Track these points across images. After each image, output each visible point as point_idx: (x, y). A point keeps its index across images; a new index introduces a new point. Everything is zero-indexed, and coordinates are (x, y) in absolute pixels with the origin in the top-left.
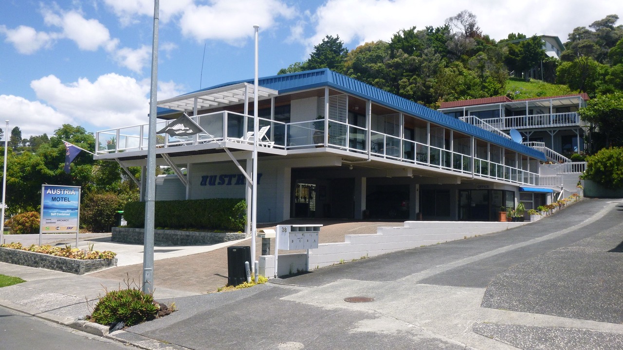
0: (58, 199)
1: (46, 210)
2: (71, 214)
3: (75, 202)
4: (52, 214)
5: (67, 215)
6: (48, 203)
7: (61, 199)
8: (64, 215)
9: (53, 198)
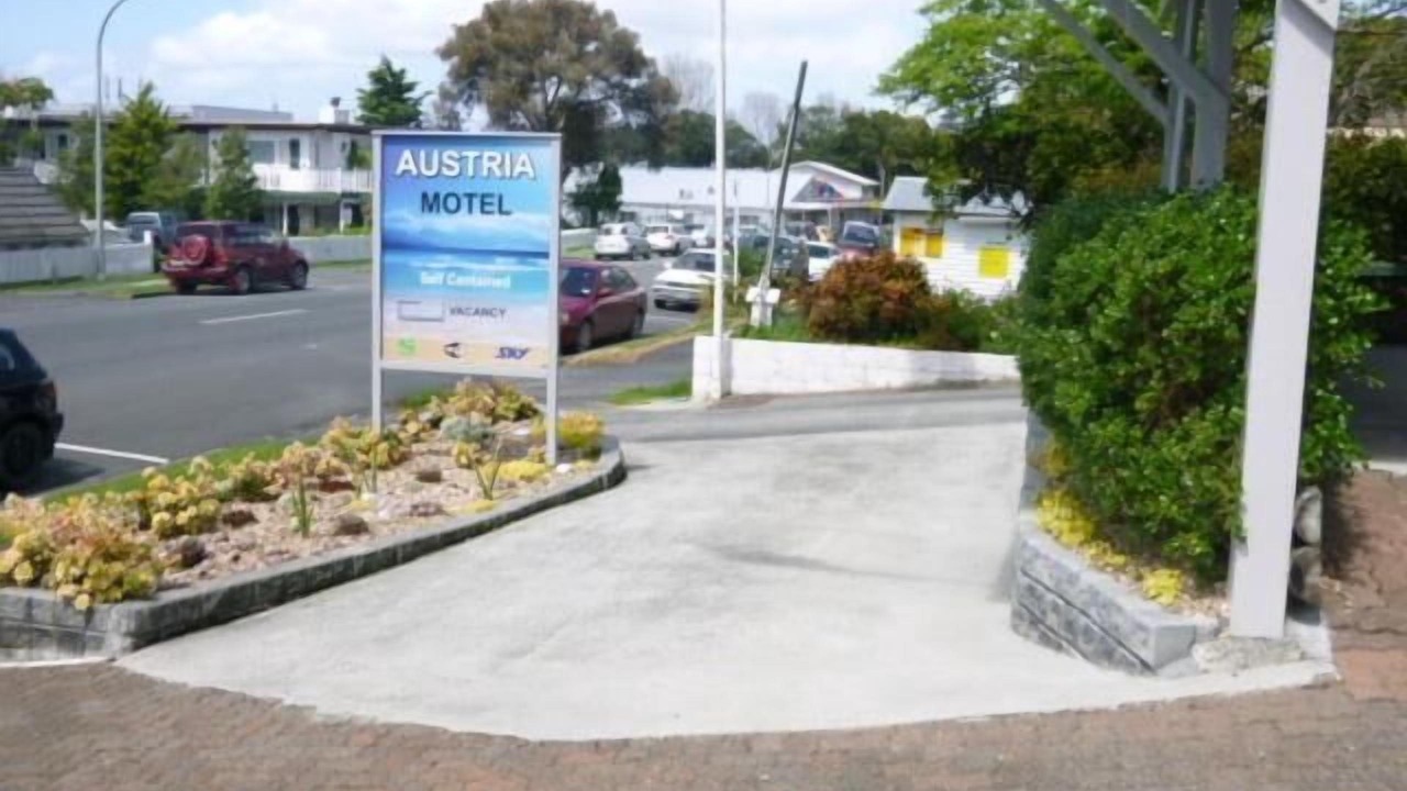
0: (452, 203)
1: (392, 258)
2: (518, 281)
3: (534, 218)
4: (425, 279)
5: (498, 283)
6: (402, 220)
7: (465, 201)
8: (482, 282)
9: (425, 196)
